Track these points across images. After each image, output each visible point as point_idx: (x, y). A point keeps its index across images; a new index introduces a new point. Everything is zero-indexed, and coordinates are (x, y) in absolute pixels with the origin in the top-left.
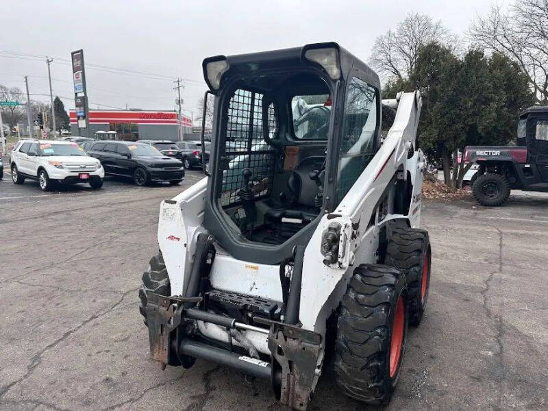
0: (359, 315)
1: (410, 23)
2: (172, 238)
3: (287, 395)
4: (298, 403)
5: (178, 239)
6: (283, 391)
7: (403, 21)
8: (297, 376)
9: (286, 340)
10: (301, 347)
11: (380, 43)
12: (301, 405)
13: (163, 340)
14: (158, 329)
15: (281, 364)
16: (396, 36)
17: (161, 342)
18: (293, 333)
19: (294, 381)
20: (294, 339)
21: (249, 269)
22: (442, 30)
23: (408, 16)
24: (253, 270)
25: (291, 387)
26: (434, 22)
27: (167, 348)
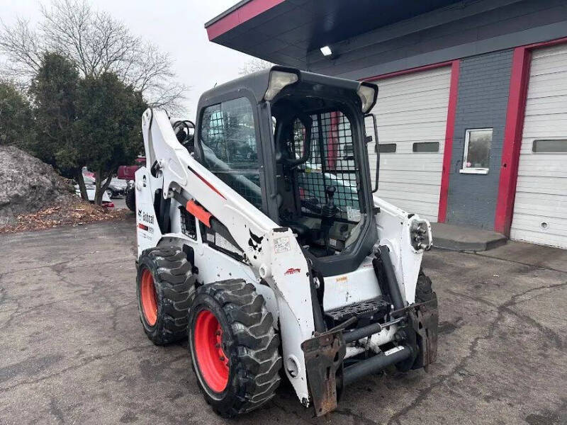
2: (291, 271)
3: (427, 356)
5: (299, 270)
8: (431, 338)
9: (422, 315)
10: (431, 314)
13: (330, 385)
15: (422, 336)
18: (425, 307)
20: (426, 311)
21: (340, 282)
24: (343, 281)
25: (428, 348)
27: (335, 391)
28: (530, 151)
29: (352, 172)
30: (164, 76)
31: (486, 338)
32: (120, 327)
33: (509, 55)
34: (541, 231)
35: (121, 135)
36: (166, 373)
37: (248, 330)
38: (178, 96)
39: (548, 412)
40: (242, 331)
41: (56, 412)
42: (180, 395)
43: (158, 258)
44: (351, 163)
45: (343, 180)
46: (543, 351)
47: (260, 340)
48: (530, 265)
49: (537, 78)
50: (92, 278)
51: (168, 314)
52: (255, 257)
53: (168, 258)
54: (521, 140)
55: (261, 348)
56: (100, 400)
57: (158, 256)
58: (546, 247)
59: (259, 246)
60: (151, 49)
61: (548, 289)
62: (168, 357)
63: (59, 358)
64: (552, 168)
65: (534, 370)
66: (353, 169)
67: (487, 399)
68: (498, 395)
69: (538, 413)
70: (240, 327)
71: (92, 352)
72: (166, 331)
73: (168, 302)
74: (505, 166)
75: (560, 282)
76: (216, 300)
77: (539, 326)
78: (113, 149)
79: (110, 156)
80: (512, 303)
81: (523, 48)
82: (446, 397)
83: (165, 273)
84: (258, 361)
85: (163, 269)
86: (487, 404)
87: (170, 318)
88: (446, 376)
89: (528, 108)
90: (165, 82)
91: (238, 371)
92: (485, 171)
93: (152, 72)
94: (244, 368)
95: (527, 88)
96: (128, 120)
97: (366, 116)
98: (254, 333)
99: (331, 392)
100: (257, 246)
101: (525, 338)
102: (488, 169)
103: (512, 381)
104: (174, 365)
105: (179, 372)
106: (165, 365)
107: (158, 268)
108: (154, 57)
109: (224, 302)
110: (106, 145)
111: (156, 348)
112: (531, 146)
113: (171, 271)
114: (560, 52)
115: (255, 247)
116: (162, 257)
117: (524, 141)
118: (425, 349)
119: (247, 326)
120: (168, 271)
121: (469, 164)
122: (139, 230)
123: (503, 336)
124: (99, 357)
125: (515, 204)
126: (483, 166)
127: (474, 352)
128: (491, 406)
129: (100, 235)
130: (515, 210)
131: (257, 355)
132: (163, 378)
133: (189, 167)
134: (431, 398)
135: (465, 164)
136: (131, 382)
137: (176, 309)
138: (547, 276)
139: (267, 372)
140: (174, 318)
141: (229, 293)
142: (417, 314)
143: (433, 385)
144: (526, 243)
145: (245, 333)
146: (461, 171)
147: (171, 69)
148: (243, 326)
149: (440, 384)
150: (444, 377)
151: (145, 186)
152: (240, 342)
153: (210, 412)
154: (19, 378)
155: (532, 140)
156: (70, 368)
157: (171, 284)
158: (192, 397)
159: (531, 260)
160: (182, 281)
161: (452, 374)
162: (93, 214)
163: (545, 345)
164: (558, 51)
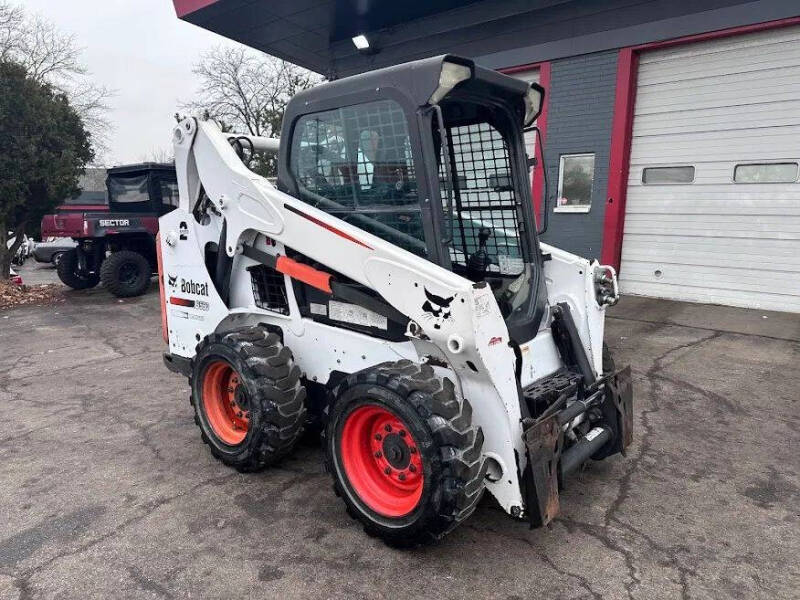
2: (493, 341)
5: (500, 340)
28: (640, 182)
29: (507, 208)
30: (69, 73)
31: (653, 411)
32: (167, 454)
33: (614, 57)
34: (654, 280)
35: (40, 165)
36: (283, 506)
37: (449, 424)
39: (762, 483)
40: (443, 426)
41: (148, 585)
42: (322, 533)
43: (243, 344)
44: (506, 195)
45: (481, 219)
46: (720, 419)
47: (465, 435)
48: (653, 322)
49: (647, 90)
50: (69, 390)
51: (272, 423)
52: (437, 327)
53: (257, 342)
54: (629, 167)
55: (468, 446)
56: (209, 558)
57: (243, 340)
58: (661, 301)
59: (445, 310)
60: (42, 28)
61: (688, 349)
62: (272, 486)
63: (98, 511)
64: (666, 203)
65: (722, 439)
66: (509, 203)
67: (696, 478)
68: (703, 472)
69: (753, 486)
70: (439, 422)
71: (149, 494)
72: (265, 448)
73: (271, 406)
74: (611, 201)
75: (696, 340)
76: (393, 390)
77: (699, 390)
78: (27, 187)
79: (22, 201)
80: (657, 368)
81: (630, 50)
82: (650, 484)
83: (260, 365)
84: (467, 463)
85: (255, 359)
86: (696, 484)
87: (274, 428)
88: (637, 460)
89: (636, 127)
90: (70, 82)
91: (443, 480)
92: (585, 209)
93: (46, 65)
94: (453, 475)
95: (634, 101)
96: (52, 141)
97: (526, 131)
98: (457, 427)
99: (553, 493)
100: (440, 311)
101: (694, 405)
102: (589, 206)
103: (709, 456)
104: (288, 495)
105: (299, 502)
106: (274, 498)
107: (247, 357)
108: (48, 41)
109: (409, 390)
110: (15, 182)
111: (245, 477)
112: (640, 176)
113: (268, 361)
114: (674, 57)
115: (436, 314)
116: (248, 341)
117: (631, 169)
118: (624, 428)
119: (447, 419)
120: (263, 361)
121: (565, 201)
122: (170, 307)
123: (670, 407)
124: (163, 501)
125: (623, 249)
126: (582, 202)
127: (650, 429)
128: (702, 485)
129: (37, 326)
130: (623, 257)
131: (465, 456)
132: (282, 515)
133: (286, 206)
134: (634, 488)
135: (560, 200)
136: (239, 526)
137: (282, 414)
138: (677, 333)
139: (476, 478)
140: (279, 427)
141: (408, 377)
142: (616, 385)
143: (629, 472)
144: (638, 297)
145: (447, 429)
146: (556, 210)
147: (79, 62)
148: (443, 420)
149: (634, 469)
150: (634, 462)
151: (183, 238)
152: (445, 441)
153: (380, 547)
154: (51, 548)
155: (641, 169)
156: (129, 522)
157: (271, 379)
158: (342, 532)
159: (652, 316)
160: (285, 374)
161: (641, 457)
162: (7, 293)
163: (720, 412)
164: (671, 54)
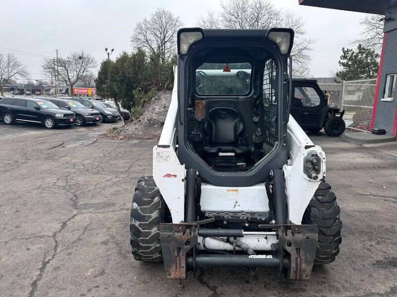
0: (324, 209)
1: (159, 15)
2: (169, 175)
3: (296, 272)
4: (304, 275)
5: (175, 176)
6: (292, 270)
7: (155, 14)
8: (303, 258)
9: (293, 235)
10: (305, 237)
11: (139, 26)
12: (307, 276)
13: (180, 260)
14: (174, 252)
15: (290, 253)
16: (151, 23)
17: (178, 262)
18: (298, 229)
19: (301, 261)
20: (299, 233)
21: (231, 192)
22: (180, 23)
23: (157, 10)
24: (234, 192)
25: (299, 266)
26: (174, 17)
27: (184, 266)
37: (139, 208)
38: (305, 48)
40: (135, 208)
47: (145, 216)
55: (143, 221)
60: (288, 17)
70: (135, 205)
84: (140, 228)
98: (142, 211)
99: (180, 266)
108: (290, 22)
118: (293, 265)
119: (139, 205)
131: (140, 225)
139: (148, 238)
141: (143, 183)
142: (286, 232)
145: (136, 210)
148: (137, 205)
